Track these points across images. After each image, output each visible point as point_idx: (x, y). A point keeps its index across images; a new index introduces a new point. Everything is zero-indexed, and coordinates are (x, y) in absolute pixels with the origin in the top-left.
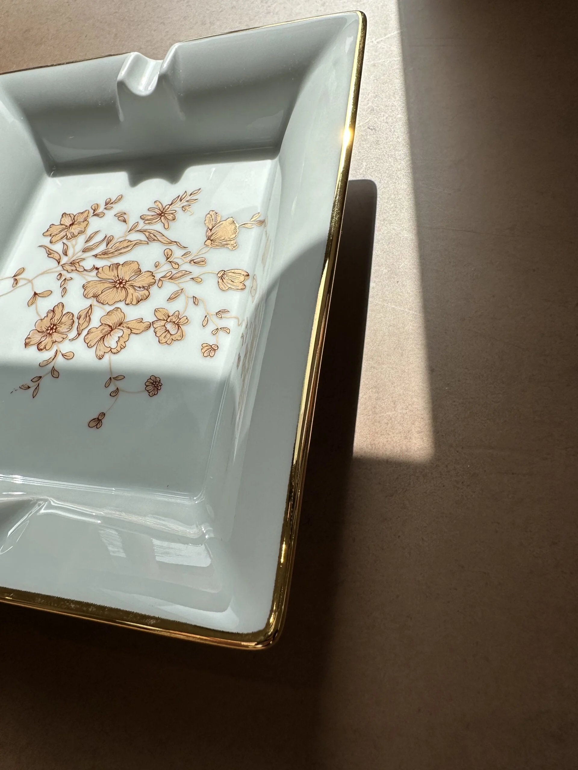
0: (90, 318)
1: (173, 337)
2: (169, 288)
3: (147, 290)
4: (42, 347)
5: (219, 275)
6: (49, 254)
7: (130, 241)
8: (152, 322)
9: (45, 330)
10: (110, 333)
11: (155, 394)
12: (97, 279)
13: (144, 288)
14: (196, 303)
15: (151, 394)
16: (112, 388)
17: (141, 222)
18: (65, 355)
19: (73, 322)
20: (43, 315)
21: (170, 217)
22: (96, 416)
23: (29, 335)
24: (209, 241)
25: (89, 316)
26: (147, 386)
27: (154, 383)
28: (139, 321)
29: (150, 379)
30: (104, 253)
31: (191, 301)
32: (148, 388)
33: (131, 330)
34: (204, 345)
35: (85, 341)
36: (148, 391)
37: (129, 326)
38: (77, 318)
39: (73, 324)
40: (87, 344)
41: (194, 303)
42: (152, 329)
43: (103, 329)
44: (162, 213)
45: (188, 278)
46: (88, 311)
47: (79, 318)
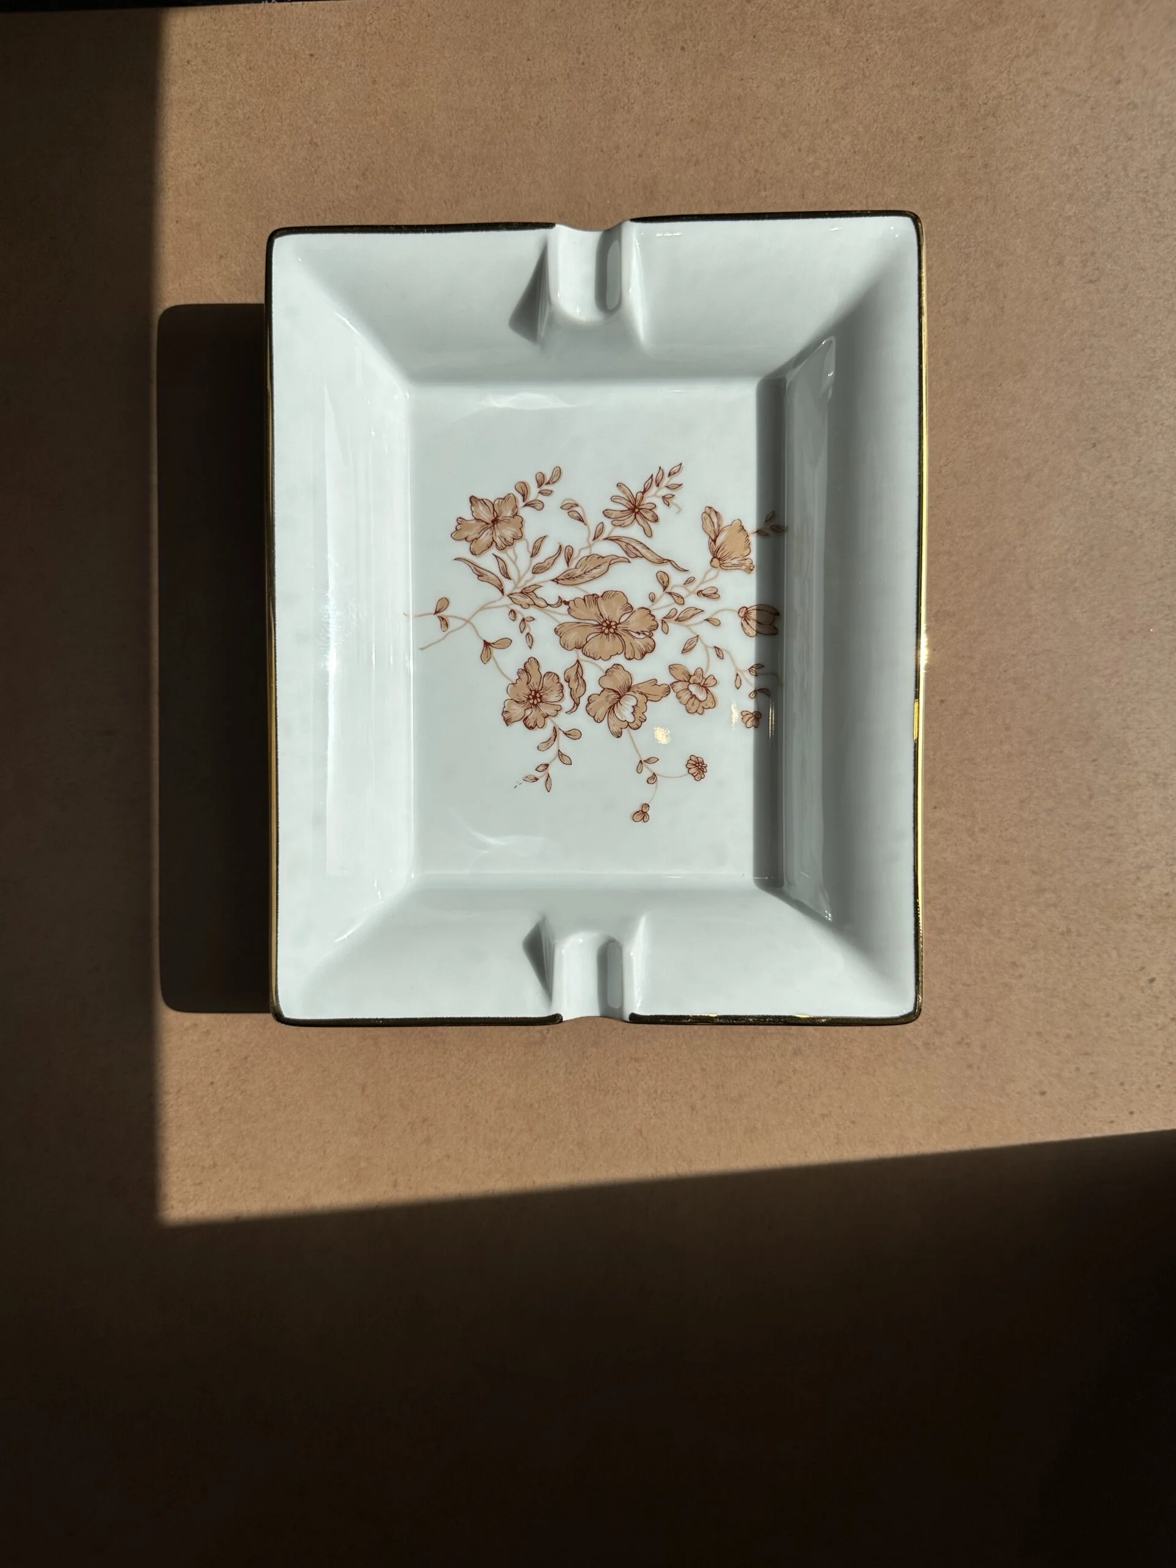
0: (584, 680)
1: (703, 704)
2: (678, 634)
3: (650, 637)
4: (532, 724)
5: (742, 614)
6: (479, 576)
7: (601, 557)
8: (671, 685)
9: (525, 699)
10: (619, 701)
11: (702, 778)
12: (570, 619)
13: (644, 634)
14: (721, 656)
15: (697, 778)
16: (646, 773)
17: (607, 523)
18: (569, 734)
19: (562, 686)
20: (515, 677)
21: (649, 516)
22: (638, 808)
23: (505, 707)
24: (715, 560)
25: (581, 677)
26: (690, 769)
27: (697, 765)
28: (652, 684)
29: (691, 759)
30: (568, 577)
31: (713, 653)
32: (691, 771)
33: (647, 697)
34: (744, 714)
35: (589, 714)
36: (692, 774)
37: (641, 690)
38: (566, 681)
39: (563, 689)
40: (594, 717)
41: (718, 656)
42: (672, 694)
43: (607, 697)
44: (635, 507)
45: (700, 618)
46: (577, 671)
47: (568, 681)
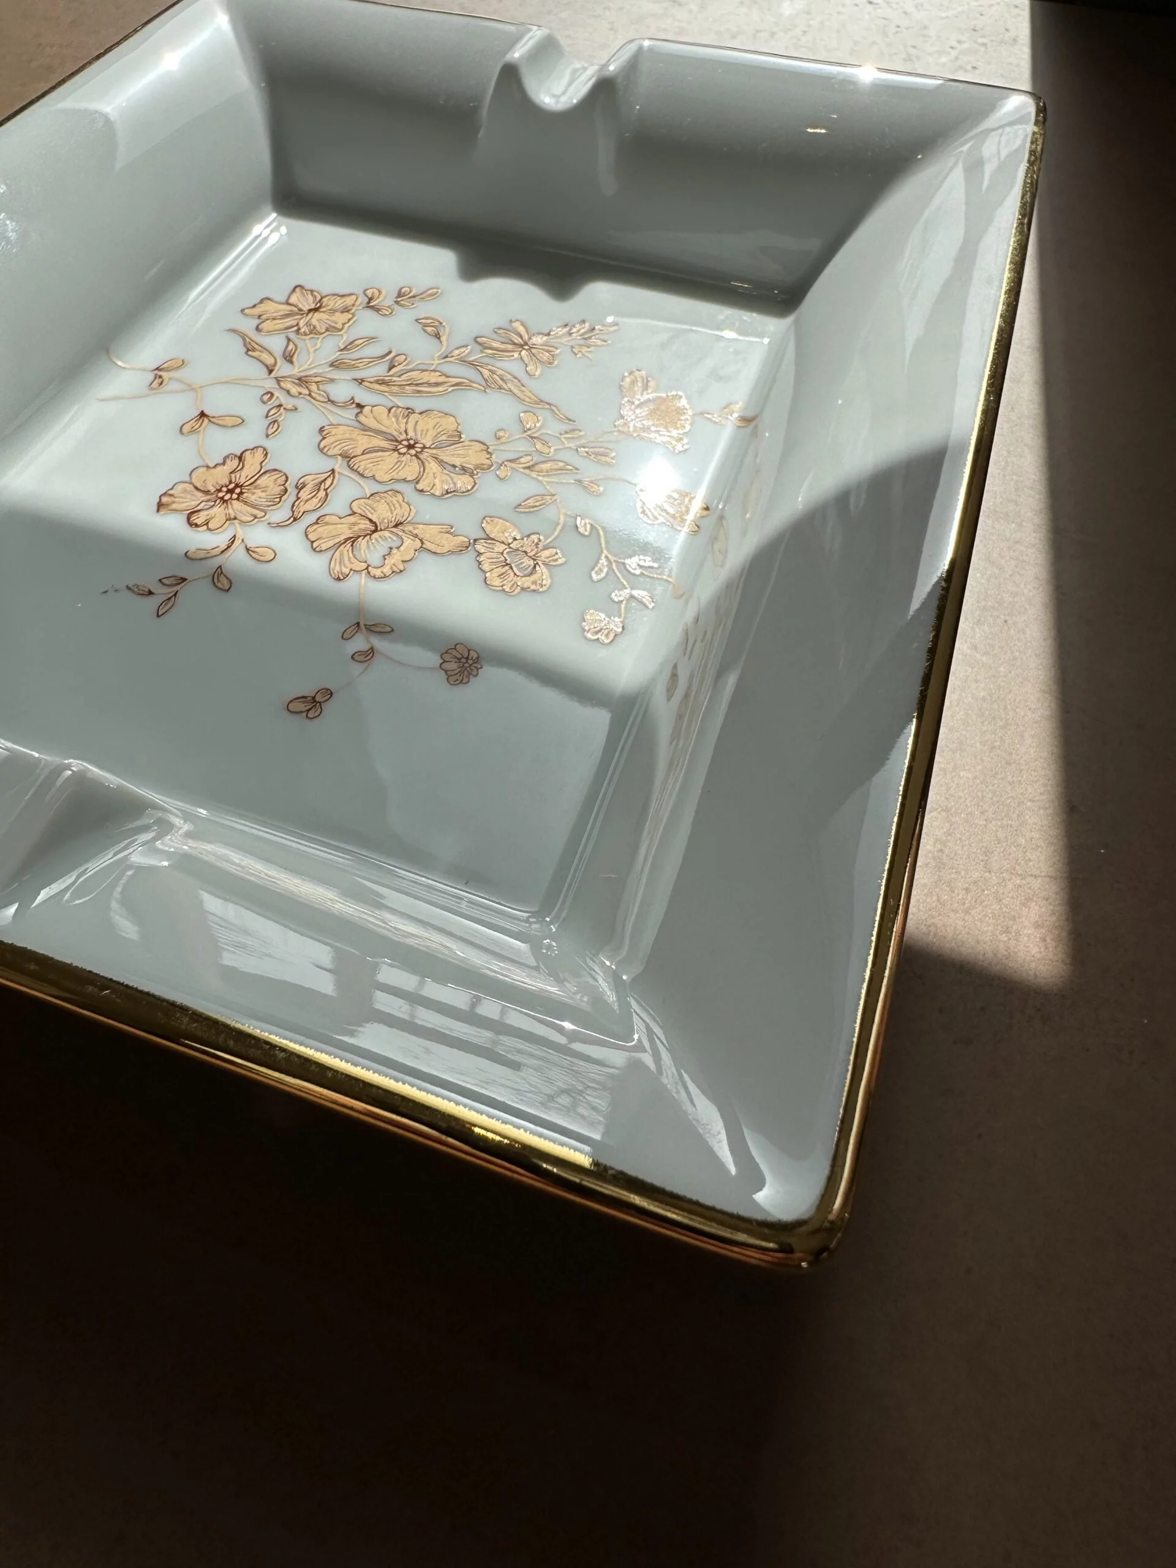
0: (327, 494)
1: (520, 581)
2: (521, 488)
3: (471, 476)
4: (199, 522)
6: (248, 350)
7: (446, 375)
8: (475, 540)
9: (212, 490)
10: (371, 535)
11: (461, 682)
12: (356, 424)
13: (464, 470)
14: (583, 530)
15: (452, 679)
16: (359, 643)
17: (476, 349)
18: (254, 552)
19: (286, 491)
20: (215, 459)
21: (543, 358)
22: (308, 690)
23: (172, 489)
25: (326, 490)
26: (445, 661)
27: (464, 660)
28: (444, 530)
29: (455, 649)
30: (381, 382)
31: (570, 523)
32: (446, 666)
33: (422, 543)
35: (306, 535)
36: (446, 672)
37: (417, 532)
38: (297, 486)
39: (283, 495)
40: (312, 542)
41: (577, 528)
42: (471, 553)
43: (354, 524)
44: (527, 344)
45: (570, 477)
46: (326, 479)
47: (300, 488)
